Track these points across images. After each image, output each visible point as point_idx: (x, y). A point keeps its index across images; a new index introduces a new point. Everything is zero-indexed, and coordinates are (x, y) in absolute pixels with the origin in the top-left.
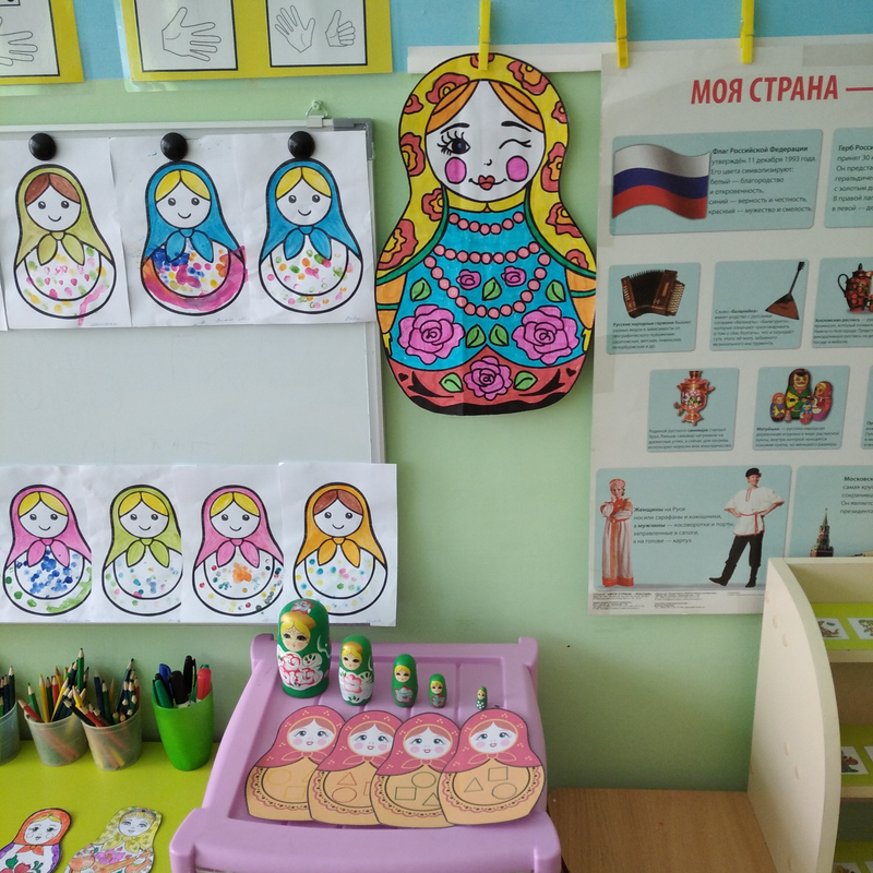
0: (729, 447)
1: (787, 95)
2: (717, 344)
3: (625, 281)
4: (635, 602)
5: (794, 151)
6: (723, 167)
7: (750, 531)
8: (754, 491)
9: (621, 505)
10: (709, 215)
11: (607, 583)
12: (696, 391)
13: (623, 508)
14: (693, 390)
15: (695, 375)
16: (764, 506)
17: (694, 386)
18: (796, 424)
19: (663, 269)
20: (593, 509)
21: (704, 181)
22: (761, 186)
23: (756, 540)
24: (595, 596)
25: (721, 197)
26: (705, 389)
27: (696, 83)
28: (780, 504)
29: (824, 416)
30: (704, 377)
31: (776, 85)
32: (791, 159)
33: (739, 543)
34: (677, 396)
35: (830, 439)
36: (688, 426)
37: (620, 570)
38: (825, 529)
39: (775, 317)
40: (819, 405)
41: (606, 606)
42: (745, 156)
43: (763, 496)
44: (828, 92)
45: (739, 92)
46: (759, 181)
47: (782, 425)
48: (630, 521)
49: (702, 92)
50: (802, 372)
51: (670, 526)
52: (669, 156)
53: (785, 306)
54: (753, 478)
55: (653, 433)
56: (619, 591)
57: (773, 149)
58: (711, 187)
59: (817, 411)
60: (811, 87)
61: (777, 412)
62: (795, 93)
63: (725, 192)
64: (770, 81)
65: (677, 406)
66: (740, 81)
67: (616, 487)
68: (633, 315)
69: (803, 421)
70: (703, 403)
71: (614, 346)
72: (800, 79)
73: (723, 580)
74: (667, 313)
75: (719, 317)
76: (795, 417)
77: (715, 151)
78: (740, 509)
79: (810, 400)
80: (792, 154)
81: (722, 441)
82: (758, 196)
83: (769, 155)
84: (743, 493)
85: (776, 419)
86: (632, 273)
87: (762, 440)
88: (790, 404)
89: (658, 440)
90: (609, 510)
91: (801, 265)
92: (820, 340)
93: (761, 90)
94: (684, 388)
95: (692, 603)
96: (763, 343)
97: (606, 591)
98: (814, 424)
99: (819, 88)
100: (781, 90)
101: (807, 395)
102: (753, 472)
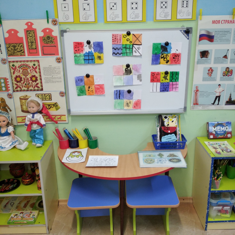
0: (216, 80)
1: (227, 23)
2: (215, 63)
3: (201, 52)
4: (198, 108)
5: (228, 32)
6: (217, 34)
7: (218, 95)
8: (220, 88)
9: (197, 91)
10: (214, 42)
11: (194, 104)
12: (211, 71)
13: (198, 91)
14: (210, 71)
15: (211, 68)
16: (221, 91)
17: (210, 70)
18: (227, 76)
19: (206, 50)
20: (193, 91)
21: (214, 36)
22: (222, 37)
23: (219, 97)
24: (192, 107)
25: (216, 39)
26: (212, 71)
27: (213, 21)
28: (223, 90)
29: (231, 75)
30: (212, 69)
31: (225, 21)
32: (227, 33)
33: (217, 97)
34: (208, 72)
35: (232, 79)
36: (209, 77)
37: (196, 102)
38: (231, 95)
39: (224, 58)
40: (230, 73)
41: (194, 108)
42: (220, 32)
43: (221, 89)
44: (233, 22)
45: (219, 22)
46: (222, 36)
47: (224, 77)
48: (199, 93)
49: (214, 22)
50: (228, 68)
51: (205, 94)
52: (208, 32)
53: (225, 57)
54: (219, 86)
55: (203, 78)
56: (196, 106)
57: (224, 31)
58: (215, 37)
59: (230, 74)
60: (230, 22)
61: (224, 75)
62: (228, 23)
63: (217, 38)
64: (224, 20)
65: (208, 73)
66: (220, 20)
67: (197, 87)
68: (201, 58)
69: (228, 76)
70: (212, 73)
71: (198, 63)
72: (229, 20)
73: (213, 104)
74: (207, 58)
75: (215, 58)
76: (227, 75)
77: (215, 31)
78: (217, 91)
79: (229, 73)
80: (227, 32)
81: (214, 80)
82: (222, 39)
83: (224, 32)
84: (217, 89)
85: (223, 76)
86: (201, 51)
87: (221, 79)
88: (226, 73)
89: (204, 79)
90: (195, 91)
91: (228, 50)
92: (231, 62)
93: (223, 22)
94: (209, 70)
95: (208, 108)
96: (222, 63)
97: (194, 106)
98: (230, 77)
99: (232, 22)
100: (226, 22)
101: (229, 72)
102: (219, 85)
